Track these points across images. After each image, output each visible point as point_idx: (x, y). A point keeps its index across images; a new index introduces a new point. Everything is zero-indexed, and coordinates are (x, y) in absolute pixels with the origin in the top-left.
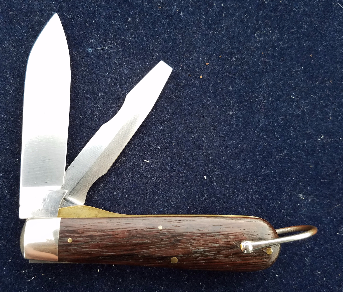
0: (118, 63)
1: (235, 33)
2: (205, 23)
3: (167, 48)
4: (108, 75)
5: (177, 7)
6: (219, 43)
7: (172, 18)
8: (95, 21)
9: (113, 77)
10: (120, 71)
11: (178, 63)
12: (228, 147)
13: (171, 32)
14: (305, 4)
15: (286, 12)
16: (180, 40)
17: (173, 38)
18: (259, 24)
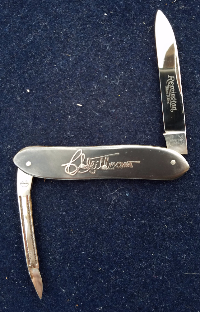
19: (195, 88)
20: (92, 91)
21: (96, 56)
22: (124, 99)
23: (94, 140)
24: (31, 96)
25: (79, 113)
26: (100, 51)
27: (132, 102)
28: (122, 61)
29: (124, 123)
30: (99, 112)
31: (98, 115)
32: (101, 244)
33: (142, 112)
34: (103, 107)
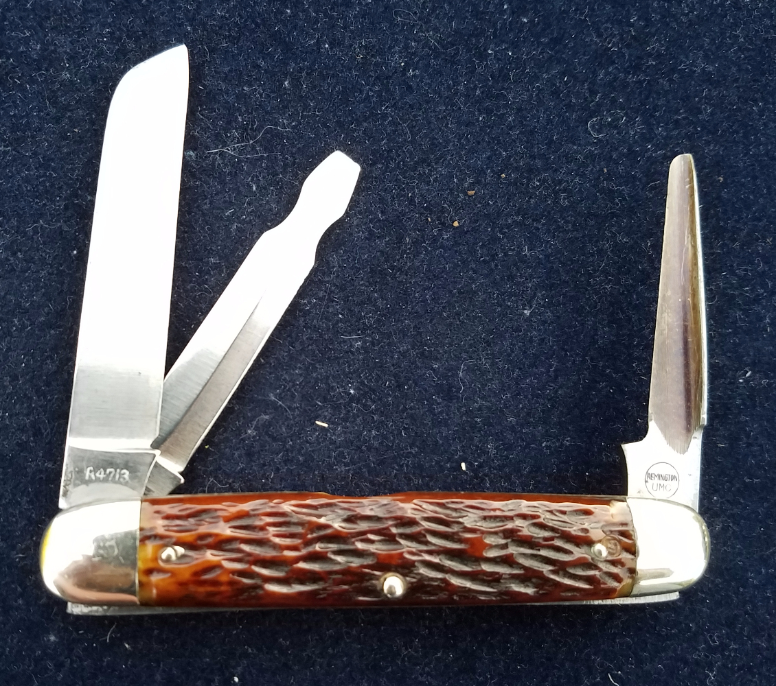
0: (258, 186)
1: (538, 121)
2: (467, 96)
3: (374, 153)
4: (233, 214)
5: (400, 57)
6: (499, 143)
7: (388, 83)
8: (204, 86)
9: (244, 219)
10: (261, 205)
11: (401, 190)
12: (520, 395)
13: (385, 116)
14: (706, 56)
15: (663, 74)
16: (405, 135)
17: (389, 129)
18: (597, 100)
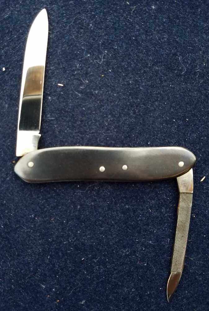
19: (178, 70)
20: (74, 71)
21: (78, 33)
22: (108, 79)
23: (76, 123)
24: (7, 75)
25: (60, 94)
26: (82, 28)
27: (116, 82)
28: (105, 39)
29: (108, 105)
30: (81, 92)
31: (80, 96)
32: (84, 233)
33: (126, 94)
34: (85, 88)
